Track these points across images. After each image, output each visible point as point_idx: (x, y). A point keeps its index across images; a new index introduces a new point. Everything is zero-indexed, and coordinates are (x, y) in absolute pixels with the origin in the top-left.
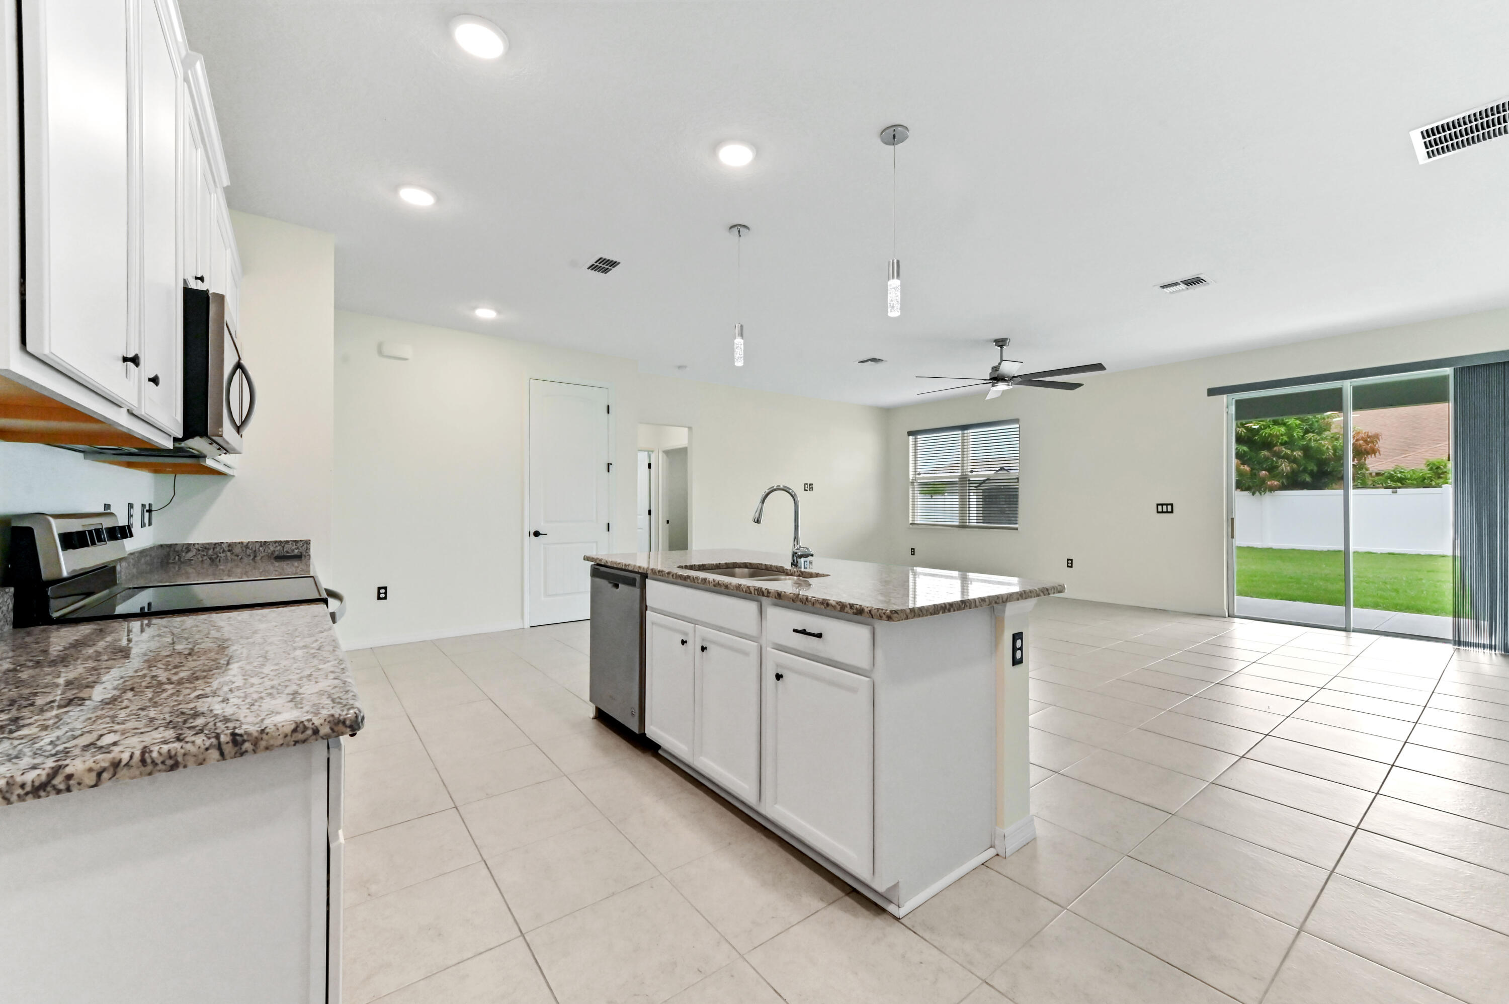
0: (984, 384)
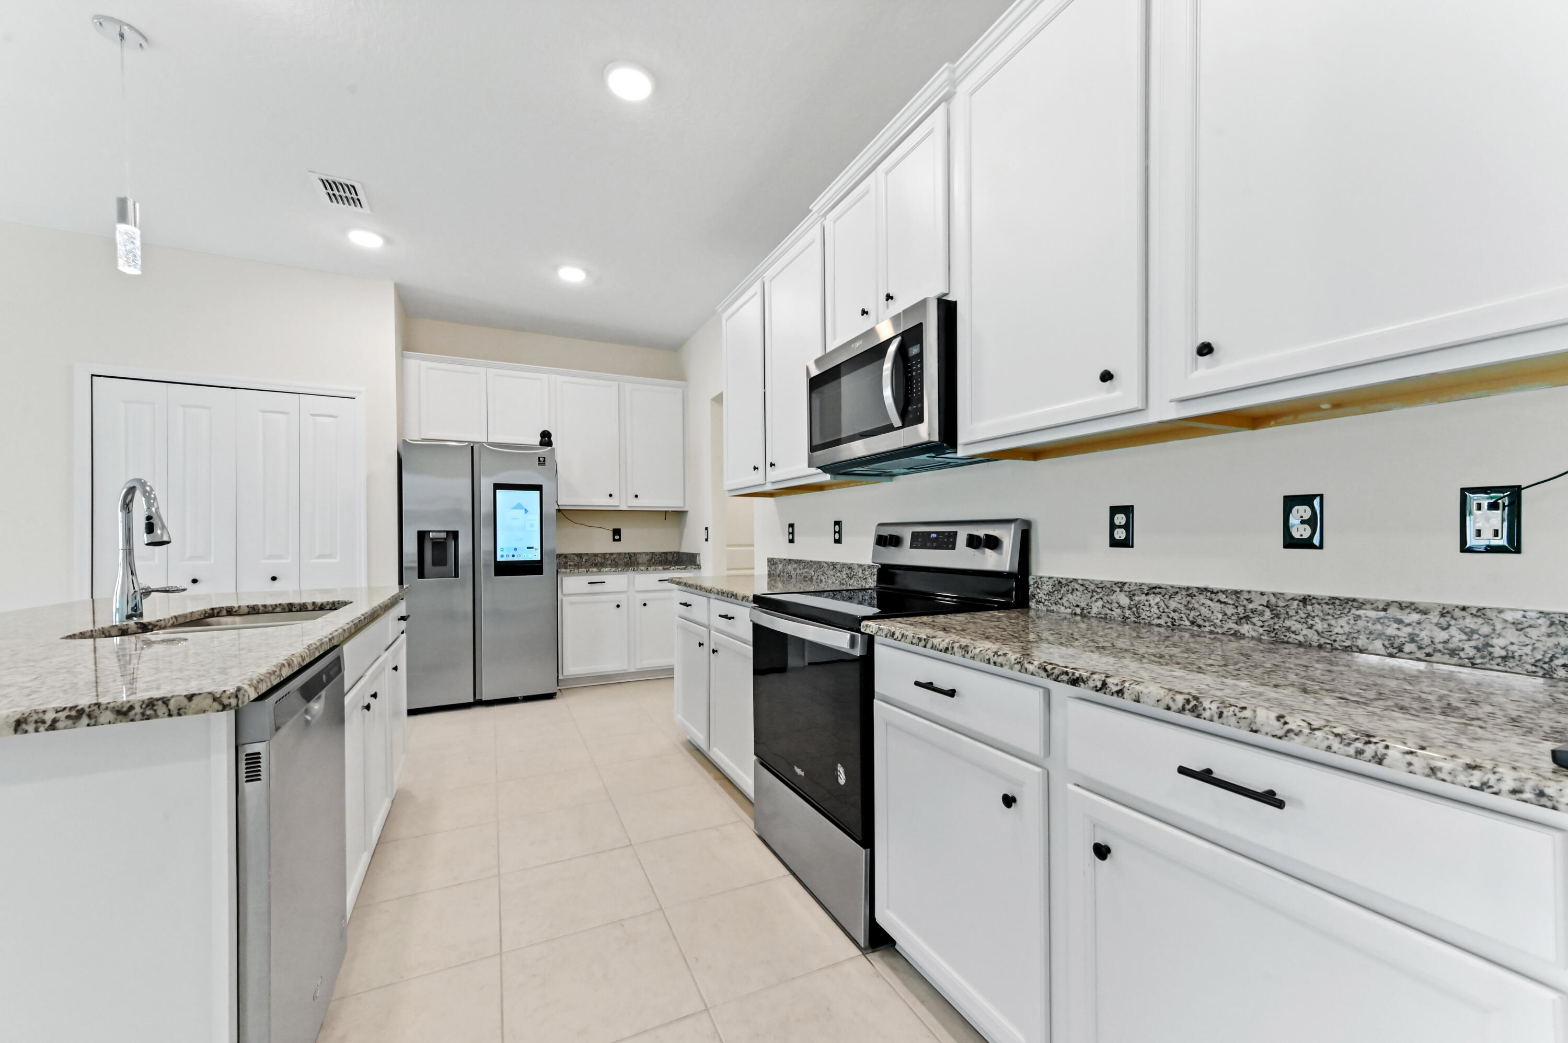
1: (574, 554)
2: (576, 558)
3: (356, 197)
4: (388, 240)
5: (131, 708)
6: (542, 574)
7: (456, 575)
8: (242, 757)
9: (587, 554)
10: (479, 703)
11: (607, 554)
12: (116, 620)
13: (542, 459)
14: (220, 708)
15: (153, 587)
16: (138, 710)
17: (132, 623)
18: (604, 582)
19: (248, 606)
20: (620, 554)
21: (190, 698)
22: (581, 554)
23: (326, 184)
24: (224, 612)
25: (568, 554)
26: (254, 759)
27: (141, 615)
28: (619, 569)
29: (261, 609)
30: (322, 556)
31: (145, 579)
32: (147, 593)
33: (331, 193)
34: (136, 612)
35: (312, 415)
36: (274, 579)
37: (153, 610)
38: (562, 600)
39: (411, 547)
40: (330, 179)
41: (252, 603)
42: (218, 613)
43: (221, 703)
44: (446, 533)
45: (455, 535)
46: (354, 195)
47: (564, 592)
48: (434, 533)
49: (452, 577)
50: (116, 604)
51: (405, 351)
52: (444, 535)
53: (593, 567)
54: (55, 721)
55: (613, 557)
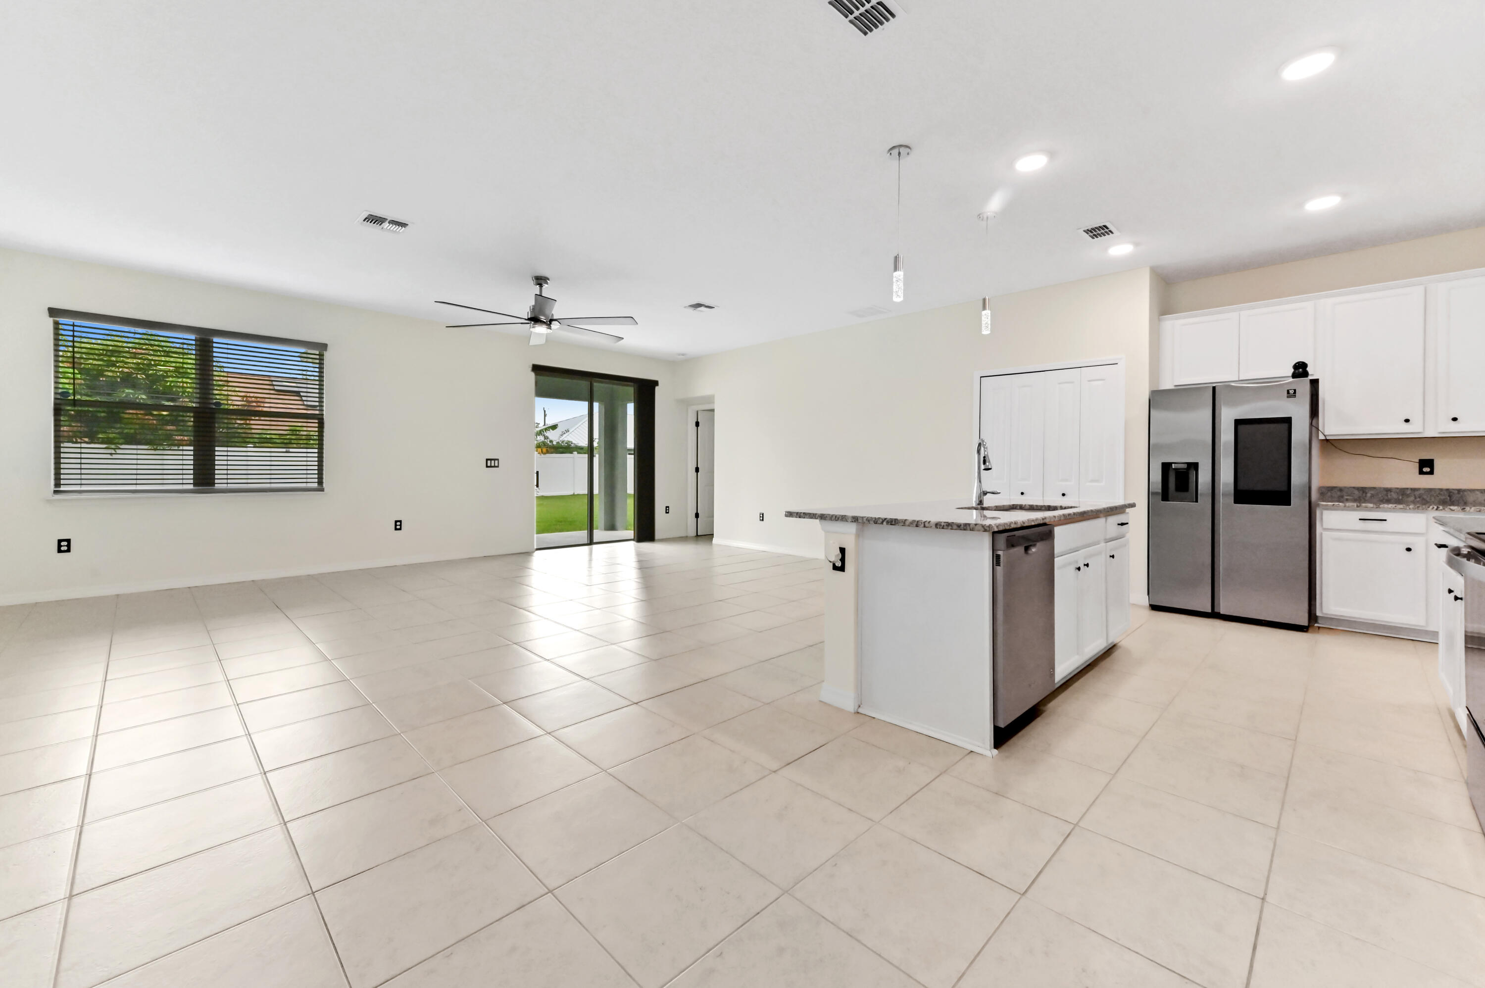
0: (522, 323)
1: (1354, 488)
2: (1356, 492)
3: (1107, 230)
4: (1136, 244)
5: (961, 525)
6: (1290, 505)
7: (1197, 501)
8: (995, 556)
9: (1374, 488)
10: (1214, 615)
11: (1407, 489)
12: (974, 505)
13: (1292, 392)
14: (983, 530)
15: (988, 491)
16: (962, 526)
17: (979, 506)
18: (1386, 520)
19: (1029, 505)
20: (1430, 490)
21: (976, 525)
22: (1365, 488)
23: (1087, 231)
24: (1018, 508)
25: (1345, 487)
26: (998, 557)
27: (983, 504)
28: (1411, 507)
29: (1035, 508)
30: (1092, 481)
31: (986, 488)
32: (985, 493)
33: (1092, 234)
34: (981, 502)
35: (1089, 381)
36: (1064, 495)
37: (988, 501)
38: (1321, 534)
39: (1157, 476)
40: (1090, 228)
41: (1031, 504)
42: (1016, 507)
43: (984, 528)
44: (1186, 465)
45: (1194, 466)
46: (1106, 230)
47: (1325, 526)
48: (1176, 465)
49: (1194, 502)
50: (974, 499)
51: (1163, 315)
52: (1185, 466)
53: (1384, 503)
54: (944, 526)
55: (1417, 493)
